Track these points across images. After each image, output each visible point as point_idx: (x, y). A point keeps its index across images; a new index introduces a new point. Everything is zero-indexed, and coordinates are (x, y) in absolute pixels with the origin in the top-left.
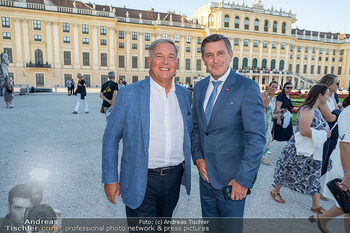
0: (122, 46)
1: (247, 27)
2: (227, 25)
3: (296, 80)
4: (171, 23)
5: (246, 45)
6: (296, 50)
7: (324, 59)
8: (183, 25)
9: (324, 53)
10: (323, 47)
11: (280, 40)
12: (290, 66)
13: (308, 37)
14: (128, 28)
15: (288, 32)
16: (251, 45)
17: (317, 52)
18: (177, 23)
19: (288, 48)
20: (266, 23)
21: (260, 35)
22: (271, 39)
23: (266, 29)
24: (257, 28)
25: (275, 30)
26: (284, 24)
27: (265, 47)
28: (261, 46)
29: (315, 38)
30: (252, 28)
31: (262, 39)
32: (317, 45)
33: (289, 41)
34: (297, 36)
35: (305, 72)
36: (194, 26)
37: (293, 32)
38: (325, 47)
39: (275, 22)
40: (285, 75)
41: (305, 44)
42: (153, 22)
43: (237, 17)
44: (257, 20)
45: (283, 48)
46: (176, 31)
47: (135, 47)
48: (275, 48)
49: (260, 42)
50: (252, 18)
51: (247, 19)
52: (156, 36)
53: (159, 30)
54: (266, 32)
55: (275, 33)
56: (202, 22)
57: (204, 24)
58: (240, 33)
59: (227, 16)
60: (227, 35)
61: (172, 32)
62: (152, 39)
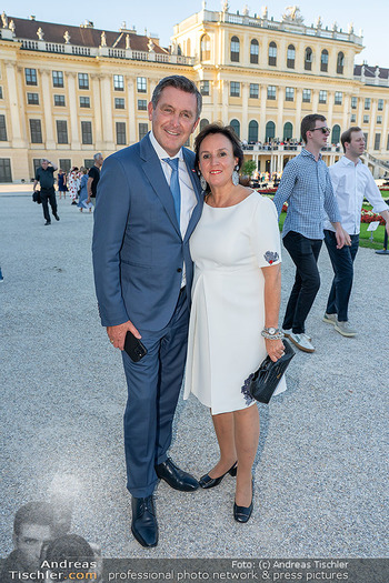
0: (33, 100)
1: (272, 61)
2: (235, 57)
4: (129, 53)
5: (271, 97)
6: (361, 105)
8: (152, 56)
11: (333, 87)
13: (384, 81)
14: (45, 64)
15: (348, 72)
16: (281, 96)
18: (140, 53)
19: (347, 102)
20: (309, 53)
21: (296, 76)
22: (317, 86)
23: (308, 66)
24: (291, 63)
25: (324, 67)
26: (341, 56)
27: (306, 100)
28: (299, 98)
30: (282, 64)
31: (301, 84)
33: (349, 89)
34: (364, 79)
35: (377, 147)
36: (174, 59)
37: (357, 70)
39: (325, 52)
41: (377, 95)
42: (93, 51)
43: (255, 42)
44: (291, 47)
45: (338, 103)
46: (140, 70)
47: (60, 102)
48: (324, 102)
49: (297, 91)
50: (283, 43)
51: (273, 45)
52: (100, 78)
53: (106, 68)
54: (309, 72)
55: (324, 74)
56: (189, 52)
57: (192, 55)
58: (260, 73)
59: (235, 39)
60: (236, 78)
61: (130, 69)
62: (93, 84)
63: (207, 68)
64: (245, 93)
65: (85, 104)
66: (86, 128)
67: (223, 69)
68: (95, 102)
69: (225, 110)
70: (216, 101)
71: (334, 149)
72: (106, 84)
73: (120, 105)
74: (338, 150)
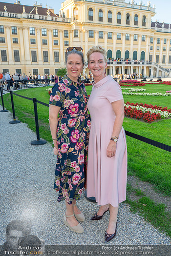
1: (110, 20)
2: (91, 18)
3: (155, 69)
4: (37, 17)
5: (110, 38)
6: (155, 42)
8: (49, 18)
11: (141, 33)
12: (151, 57)
13: (166, 30)
15: (148, 25)
16: (114, 37)
18: (43, 17)
19: (148, 40)
20: (128, 17)
21: (122, 28)
22: (132, 32)
23: (128, 23)
24: (119, 21)
25: (136, 23)
26: (144, 18)
27: (127, 39)
28: (123, 38)
30: (114, 21)
31: (124, 31)
33: (149, 34)
34: (156, 29)
35: (164, 62)
36: (60, 19)
37: (153, 25)
39: (136, 16)
40: (145, 65)
41: (163, 36)
42: (19, 15)
43: (101, 11)
44: (119, 13)
45: (143, 40)
46: (43, 25)
47: (2, 41)
48: (136, 40)
49: (123, 35)
50: (115, 11)
51: (110, 12)
52: (23, 29)
53: (26, 23)
54: (128, 25)
55: (136, 26)
56: (68, 16)
57: (70, 17)
58: (104, 26)
59: (91, 9)
60: (91, 28)
61: (38, 25)
62: (20, 32)
63: (77, 24)
64: (96, 36)
65: (15, 42)
66: (16, 54)
67: (84, 24)
68: (21, 41)
69: (86, 44)
70: (82, 40)
71: (141, 63)
72: (26, 31)
73: (33, 42)
74: (143, 63)
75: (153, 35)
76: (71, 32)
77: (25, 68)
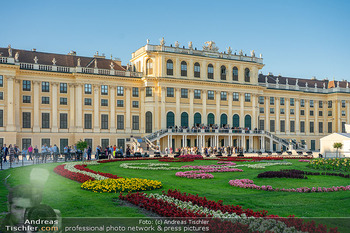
0: (27, 100)
1: (197, 74)
2: (170, 72)
3: (267, 140)
4: (96, 71)
5: (197, 97)
6: (267, 102)
7: (307, 113)
8: (112, 72)
9: (307, 105)
10: (303, 97)
11: (242, 90)
12: (262, 123)
13: (283, 86)
14: (37, 77)
15: (254, 80)
16: (204, 96)
17: (297, 104)
18: (104, 71)
19: (254, 100)
20: (223, 69)
21: (216, 84)
22: (231, 89)
23: (223, 77)
24: (211, 76)
25: (235, 77)
26: (247, 71)
27: (224, 98)
28: (218, 97)
29: (292, 87)
30: (204, 75)
31: (219, 89)
32: (296, 96)
33: (255, 91)
34: (267, 85)
35: (282, 129)
36: (127, 74)
37: (261, 79)
38: (308, 98)
39: (235, 69)
41: (278, 95)
42: (72, 69)
43: (184, 63)
44: (210, 66)
45: (248, 100)
46: (103, 81)
47: (46, 101)
48: (237, 100)
49: (216, 93)
50: (204, 64)
51: (197, 64)
52: (75, 86)
53: (79, 80)
54: (224, 81)
55: (236, 82)
56: (140, 69)
57: (141, 71)
58: (188, 82)
59: (170, 61)
60: (171, 85)
61: (97, 81)
62: (71, 90)
63: (149, 79)
64: (178, 94)
65: (64, 102)
66: (64, 119)
67: (160, 79)
68: (70, 101)
69: (163, 105)
70: (157, 100)
71: (244, 131)
72: (79, 90)
73: (88, 103)
74: (247, 132)
75: (262, 93)
76: (142, 89)
77: (74, 137)
